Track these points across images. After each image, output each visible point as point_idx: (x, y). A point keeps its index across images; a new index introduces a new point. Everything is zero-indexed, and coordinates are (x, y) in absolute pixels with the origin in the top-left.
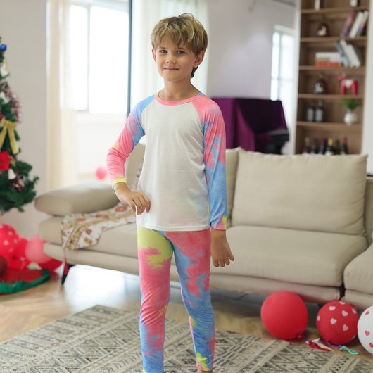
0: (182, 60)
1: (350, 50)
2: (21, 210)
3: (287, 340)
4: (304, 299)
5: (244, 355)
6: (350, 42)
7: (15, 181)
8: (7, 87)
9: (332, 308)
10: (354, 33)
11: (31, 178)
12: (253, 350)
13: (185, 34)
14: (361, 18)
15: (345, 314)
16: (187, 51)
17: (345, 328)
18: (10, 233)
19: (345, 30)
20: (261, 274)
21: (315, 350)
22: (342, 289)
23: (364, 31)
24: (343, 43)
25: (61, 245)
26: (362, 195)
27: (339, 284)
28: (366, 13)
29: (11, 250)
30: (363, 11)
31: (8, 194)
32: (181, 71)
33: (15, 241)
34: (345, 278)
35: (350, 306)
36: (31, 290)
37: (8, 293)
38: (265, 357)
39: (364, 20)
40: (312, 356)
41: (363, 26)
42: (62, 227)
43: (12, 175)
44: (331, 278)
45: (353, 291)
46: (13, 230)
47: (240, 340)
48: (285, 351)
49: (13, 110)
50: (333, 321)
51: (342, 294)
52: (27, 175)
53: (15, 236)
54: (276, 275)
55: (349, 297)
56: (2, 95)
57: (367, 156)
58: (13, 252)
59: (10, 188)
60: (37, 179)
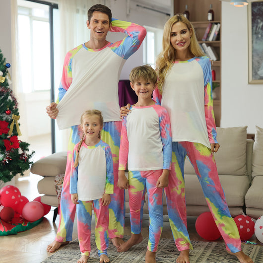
0: (149, 87)
1: (209, 50)
6: (209, 44)
7: (22, 155)
8: (12, 91)
9: (240, 219)
10: (211, 39)
11: (30, 153)
13: (150, 75)
14: (215, 28)
15: (247, 222)
16: (151, 83)
17: (248, 230)
19: (205, 36)
23: (218, 37)
24: (204, 45)
25: (56, 196)
28: (219, 25)
30: (217, 24)
33: (19, 196)
34: (246, 201)
35: (250, 217)
36: (35, 227)
38: (208, 251)
39: (218, 30)
41: (217, 33)
42: (55, 184)
43: (20, 151)
46: (17, 189)
50: (241, 227)
52: (28, 150)
53: (19, 192)
55: (248, 211)
56: (10, 98)
57: (246, 127)
58: (18, 204)
59: (19, 160)
60: (34, 152)
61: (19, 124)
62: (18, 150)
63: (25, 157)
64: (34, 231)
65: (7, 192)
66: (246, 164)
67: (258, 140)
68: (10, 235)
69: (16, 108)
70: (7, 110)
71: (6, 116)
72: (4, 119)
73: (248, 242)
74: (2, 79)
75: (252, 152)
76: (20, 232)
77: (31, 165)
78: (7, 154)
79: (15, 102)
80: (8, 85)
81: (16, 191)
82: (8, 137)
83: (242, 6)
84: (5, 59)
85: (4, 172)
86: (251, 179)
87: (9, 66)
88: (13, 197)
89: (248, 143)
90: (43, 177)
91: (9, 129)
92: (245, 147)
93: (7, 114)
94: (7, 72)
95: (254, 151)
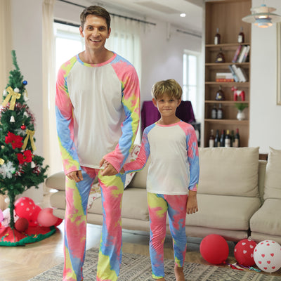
0: (173, 104)
1: (239, 71)
2: (37, 188)
3: (217, 265)
4: (226, 238)
5: (192, 275)
6: (239, 66)
7: (35, 169)
8: (28, 108)
9: (244, 244)
10: (240, 61)
11: (44, 167)
12: (198, 271)
13: (174, 91)
14: (245, 50)
15: (251, 247)
16: (175, 100)
18: (30, 203)
19: (235, 58)
20: (198, 224)
21: (235, 270)
22: (249, 232)
23: (248, 59)
24: (234, 66)
26: (257, 172)
27: (247, 229)
28: (249, 47)
29: (31, 214)
30: (246, 46)
31: (32, 178)
33: (34, 208)
34: (251, 225)
36: (46, 239)
37: (33, 243)
38: (206, 276)
39: (248, 51)
40: (233, 274)
41: (246, 55)
43: (33, 165)
44: (242, 226)
45: (255, 232)
46: (32, 201)
47: (188, 266)
48: (216, 271)
49: (31, 122)
50: (245, 252)
51: (249, 235)
52: (41, 164)
53: (33, 205)
54: (208, 225)
55: (253, 236)
56: (25, 113)
57: (259, 148)
59: (32, 174)
60: (48, 166)
61: (34, 140)
62: (30, 163)
63: (38, 171)
64: (43, 244)
65: (22, 204)
66: (258, 185)
69: (33, 123)
70: (22, 126)
71: (22, 131)
72: (19, 133)
73: (251, 268)
74: (18, 96)
76: (29, 243)
77: (45, 180)
78: (21, 167)
79: (31, 117)
80: (24, 101)
82: (22, 151)
83: (267, 27)
85: (16, 185)
88: (28, 209)
89: (260, 164)
90: (57, 191)
91: (23, 143)
92: (257, 169)
93: (22, 129)
94: (25, 89)
95: (266, 173)
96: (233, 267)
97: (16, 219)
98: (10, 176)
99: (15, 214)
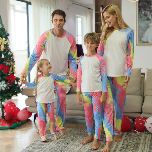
0: (93, 45)
7: (17, 84)
9: (140, 120)
13: (94, 38)
15: (144, 121)
16: (95, 43)
26: (140, 82)
32: (93, 48)
33: (15, 107)
35: (145, 118)
40: (136, 135)
42: (35, 100)
53: (15, 105)
56: (9, 53)
57: (141, 69)
58: (14, 112)
59: (15, 87)
61: (15, 68)
62: (14, 82)
63: (18, 86)
64: (24, 127)
65: (9, 105)
66: (141, 89)
67: (147, 76)
68: (11, 128)
69: (13, 58)
70: (8, 60)
71: (8, 63)
72: (7, 64)
73: (144, 132)
74: (5, 42)
75: (144, 82)
76: (16, 127)
77: (21, 90)
78: (9, 84)
79: (12, 55)
80: (8, 45)
81: (13, 104)
82: (9, 75)
84: (6, 31)
85: (7, 94)
86: (144, 97)
87: (8, 35)
88: (12, 108)
89: (142, 77)
91: (9, 70)
92: (140, 80)
93: (8, 62)
94: (8, 38)
95: (145, 82)
96: (135, 132)
97: (5, 114)
98: (3, 89)
99: (4, 111)
